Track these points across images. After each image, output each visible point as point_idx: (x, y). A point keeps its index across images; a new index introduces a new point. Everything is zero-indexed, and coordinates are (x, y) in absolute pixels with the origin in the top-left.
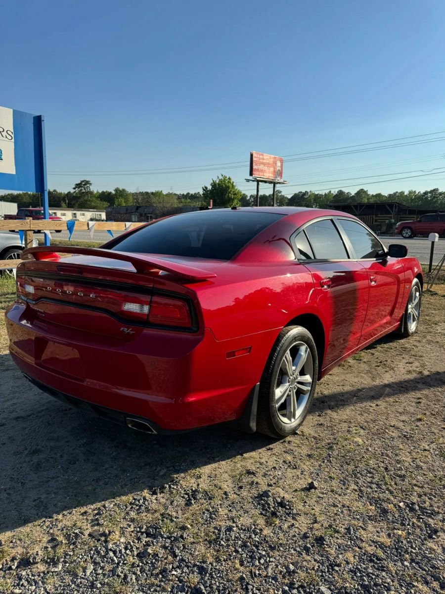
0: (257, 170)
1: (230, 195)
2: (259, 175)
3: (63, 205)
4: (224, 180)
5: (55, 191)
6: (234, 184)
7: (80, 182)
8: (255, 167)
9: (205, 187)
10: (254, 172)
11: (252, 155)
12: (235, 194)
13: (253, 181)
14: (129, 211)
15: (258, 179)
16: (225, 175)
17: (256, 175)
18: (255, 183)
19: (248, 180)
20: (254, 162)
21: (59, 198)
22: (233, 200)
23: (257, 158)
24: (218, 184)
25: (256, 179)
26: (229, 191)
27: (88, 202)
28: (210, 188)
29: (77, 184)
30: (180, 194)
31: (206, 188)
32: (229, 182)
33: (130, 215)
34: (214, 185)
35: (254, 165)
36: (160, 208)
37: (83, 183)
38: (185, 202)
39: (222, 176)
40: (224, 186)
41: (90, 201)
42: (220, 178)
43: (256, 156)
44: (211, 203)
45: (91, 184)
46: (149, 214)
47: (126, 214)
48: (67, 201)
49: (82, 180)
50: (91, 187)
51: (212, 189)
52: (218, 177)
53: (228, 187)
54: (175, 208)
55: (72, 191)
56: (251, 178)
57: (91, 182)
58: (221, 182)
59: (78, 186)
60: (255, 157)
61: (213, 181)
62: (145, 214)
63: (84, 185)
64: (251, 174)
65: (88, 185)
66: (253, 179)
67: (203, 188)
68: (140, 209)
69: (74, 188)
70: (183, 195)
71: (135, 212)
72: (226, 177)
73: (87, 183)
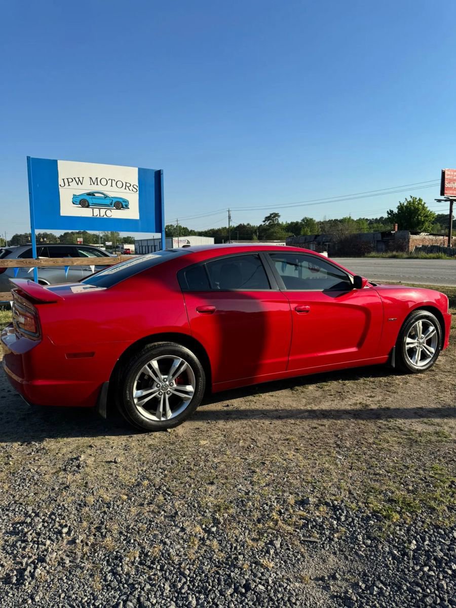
0: (451, 189)
1: (420, 217)
2: (453, 194)
3: (255, 237)
4: (413, 201)
5: (248, 224)
6: (426, 205)
7: (269, 215)
8: (447, 185)
9: (390, 211)
10: (446, 192)
11: (443, 173)
12: (426, 216)
13: (446, 201)
14: (307, 241)
15: (451, 198)
16: (415, 197)
17: (448, 194)
18: (449, 203)
19: (439, 201)
20: (446, 179)
21: (252, 231)
22: (423, 222)
23: (451, 175)
24: (406, 207)
25: (449, 198)
26: (419, 212)
27: (274, 234)
28: (396, 211)
29: (266, 218)
30: (373, 219)
31: (392, 211)
32: (419, 204)
33: (308, 244)
34: (401, 208)
35: (446, 183)
36: (337, 236)
37: (272, 216)
38: (378, 227)
39: (411, 197)
40: (413, 208)
41: (275, 232)
42: (408, 200)
43: (449, 173)
44: (396, 227)
45: (279, 216)
46: (327, 242)
47: (304, 243)
48: (258, 234)
49: (271, 213)
50: (279, 219)
51: (398, 212)
52: (406, 199)
53: (418, 209)
54: (354, 234)
55: (263, 223)
56: (442, 198)
57: (279, 215)
58: (410, 204)
59: (267, 218)
60: (448, 175)
61: (400, 204)
62: (323, 242)
63: (273, 217)
64: (442, 193)
65: (277, 218)
66: (445, 199)
67: (388, 212)
68: (318, 238)
69: (264, 221)
70: (376, 219)
71: (313, 241)
72: (416, 199)
73: (276, 215)
